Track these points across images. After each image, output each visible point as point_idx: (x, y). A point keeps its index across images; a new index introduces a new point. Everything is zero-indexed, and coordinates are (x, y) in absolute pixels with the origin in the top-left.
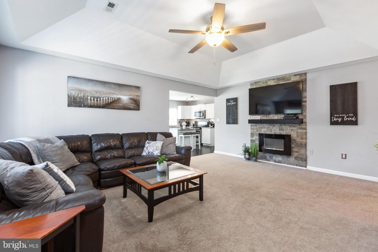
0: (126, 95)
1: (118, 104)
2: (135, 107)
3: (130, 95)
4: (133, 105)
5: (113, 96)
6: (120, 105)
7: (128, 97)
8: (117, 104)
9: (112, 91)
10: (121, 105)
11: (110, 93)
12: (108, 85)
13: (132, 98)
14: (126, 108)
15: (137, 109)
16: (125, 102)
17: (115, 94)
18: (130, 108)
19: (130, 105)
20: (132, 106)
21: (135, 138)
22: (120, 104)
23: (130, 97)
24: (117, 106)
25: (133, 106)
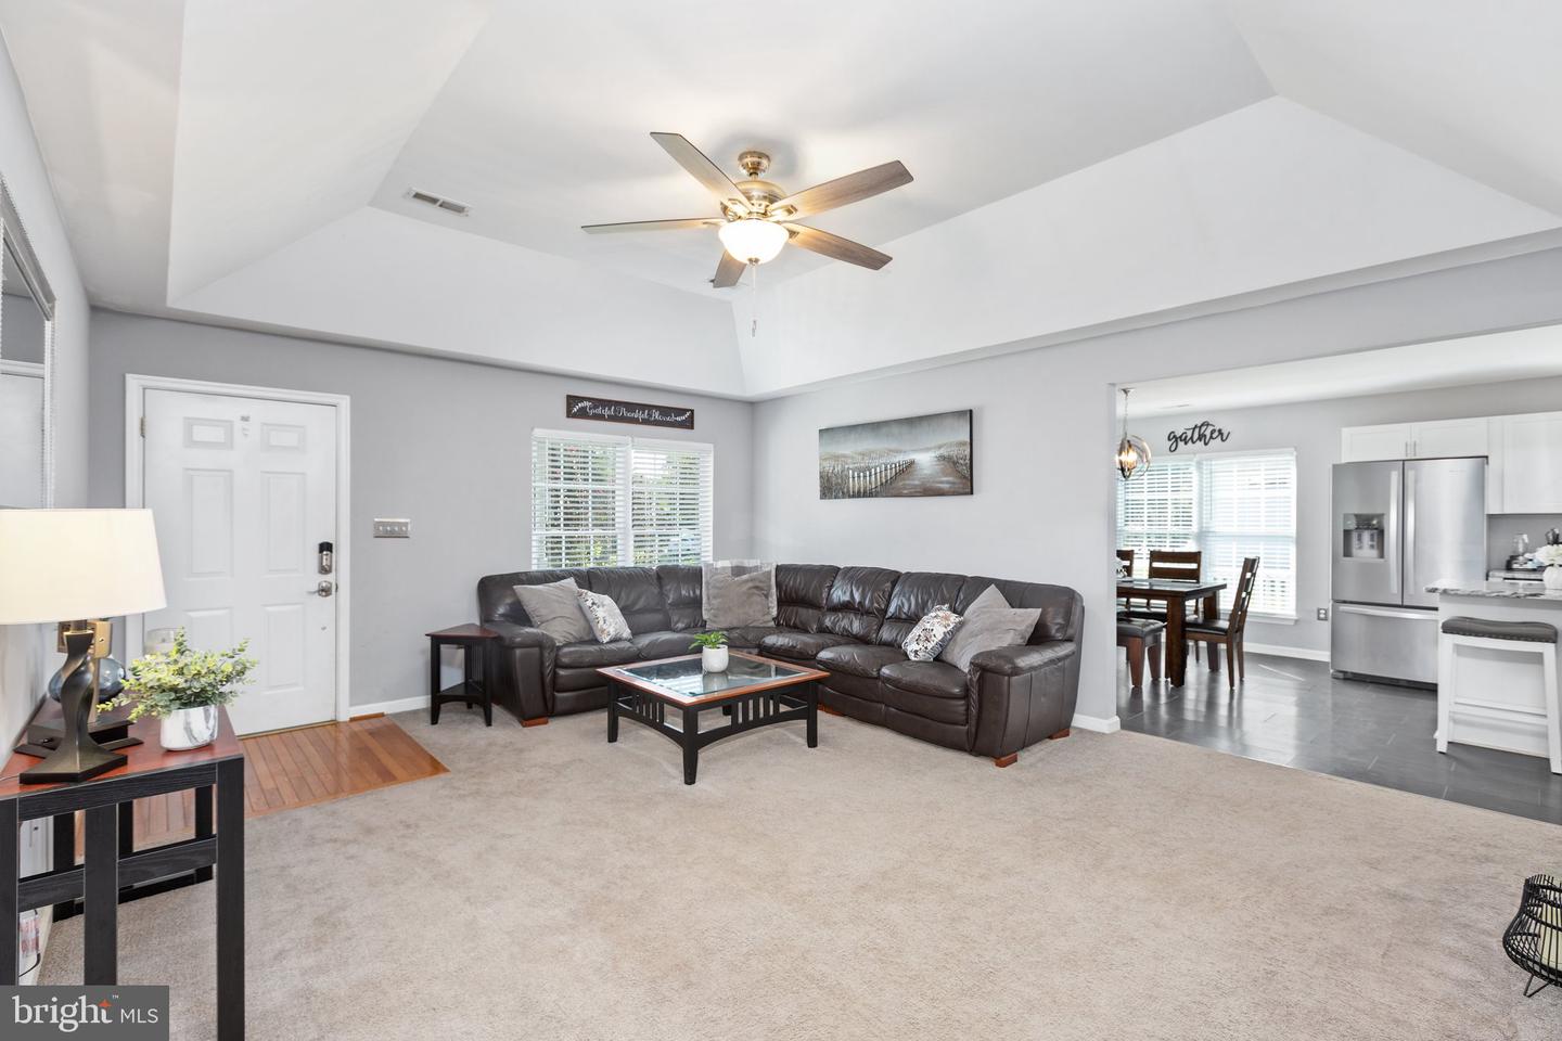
0: (928, 450)
1: (909, 479)
2: (954, 483)
3: (940, 447)
4: (951, 479)
5: (896, 460)
6: (912, 482)
7: (933, 455)
8: (907, 482)
9: (894, 445)
10: (917, 482)
11: (890, 451)
12: (884, 430)
13: (946, 454)
14: (929, 491)
15: (961, 491)
16: (926, 472)
17: (901, 452)
18: (940, 489)
19: (938, 479)
20: (945, 481)
21: (915, 590)
22: (913, 480)
23: (938, 453)
24: (905, 489)
25: (948, 482)
